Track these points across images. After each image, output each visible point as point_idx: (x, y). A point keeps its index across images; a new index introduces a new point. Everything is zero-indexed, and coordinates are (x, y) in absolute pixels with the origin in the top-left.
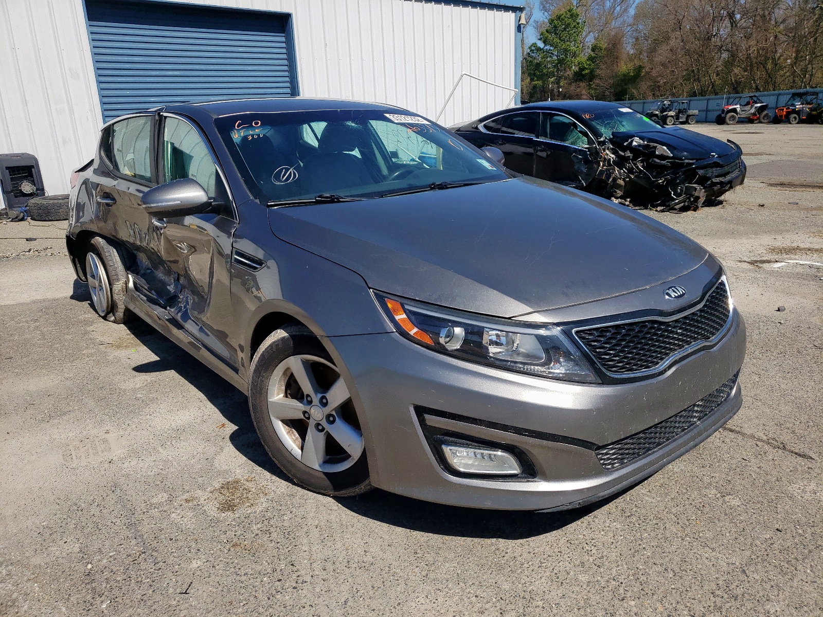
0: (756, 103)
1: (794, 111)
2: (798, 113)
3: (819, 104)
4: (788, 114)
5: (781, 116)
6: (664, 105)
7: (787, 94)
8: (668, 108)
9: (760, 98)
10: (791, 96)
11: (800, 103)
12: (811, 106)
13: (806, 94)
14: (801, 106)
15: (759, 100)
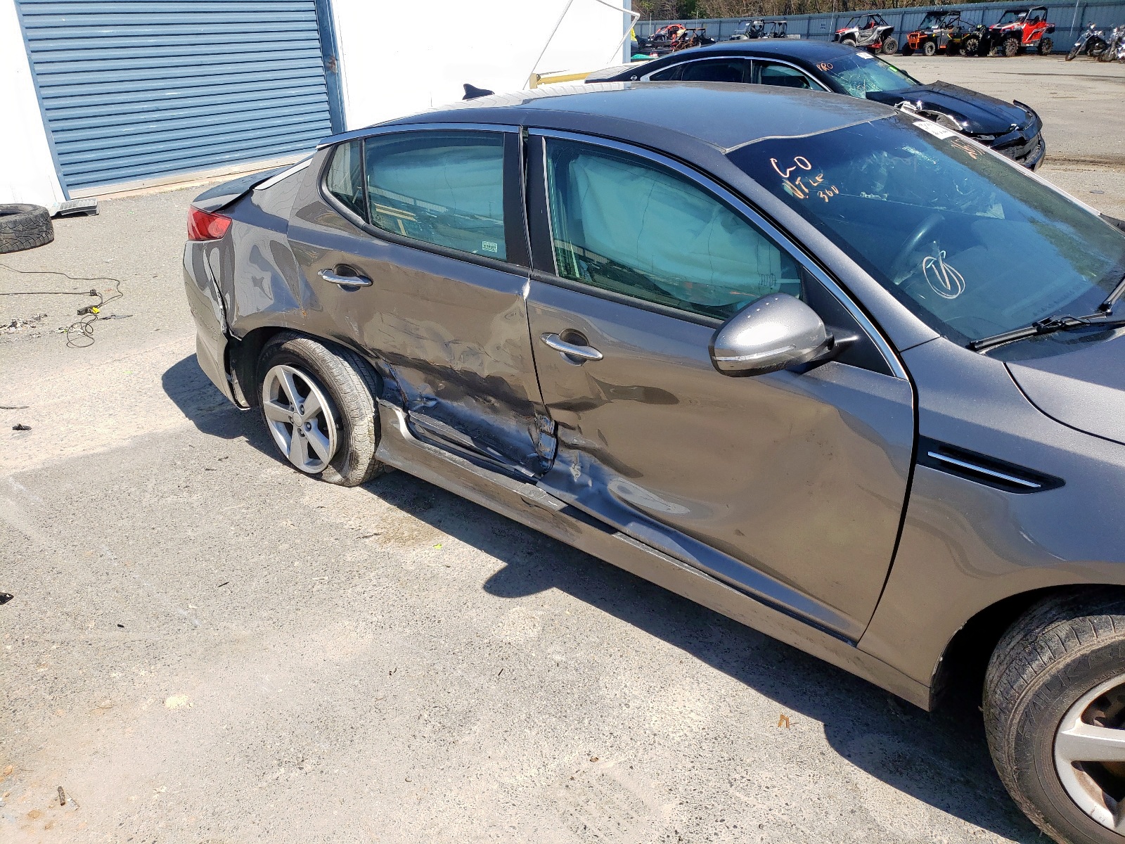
0: (877, 24)
1: (930, 38)
2: (933, 39)
3: (960, 28)
4: (923, 41)
5: (913, 45)
6: (754, 27)
7: (918, 12)
8: (759, 31)
9: (883, 17)
10: (924, 15)
11: (937, 27)
12: (951, 31)
13: (945, 13)
14: (939, 30)
15: (882, 20)
